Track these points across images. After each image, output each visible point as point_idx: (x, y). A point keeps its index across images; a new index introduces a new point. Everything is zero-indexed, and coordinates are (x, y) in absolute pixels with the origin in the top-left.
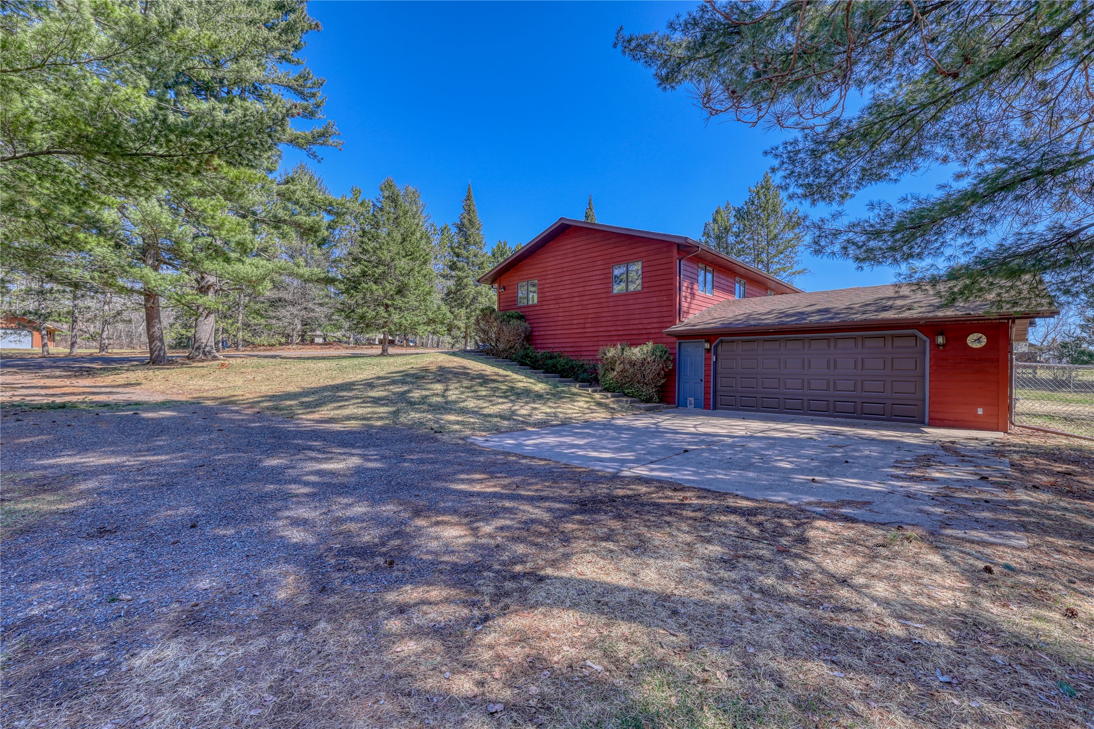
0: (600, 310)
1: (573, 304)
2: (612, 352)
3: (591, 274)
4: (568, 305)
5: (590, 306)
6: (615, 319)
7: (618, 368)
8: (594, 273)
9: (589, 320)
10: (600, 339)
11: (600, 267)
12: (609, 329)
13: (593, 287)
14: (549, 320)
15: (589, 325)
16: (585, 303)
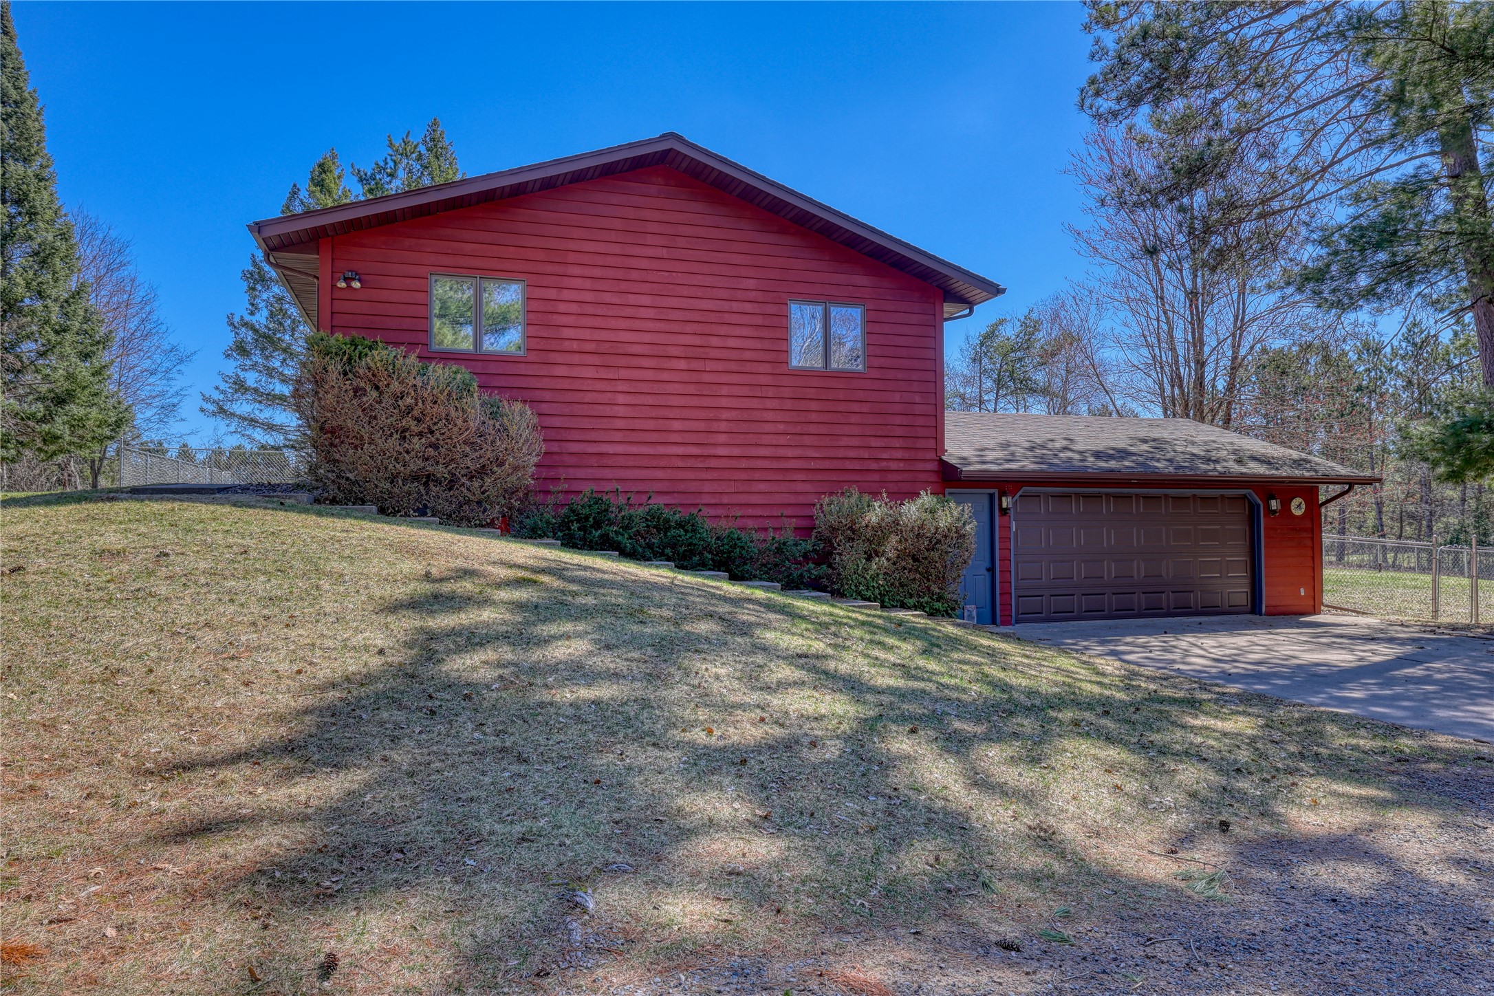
0: (754, 403)
1: (665, 376)
2: (876, 513)
3: (726, 306)
4: (649, 375)
5: (725, 391)
6: (798, 429)
7: (891, 546)
8: (735, 306)
9: (723, 426)
10: (757, 475)
11: (752, 295)
12: (782, 452)
13: (731, 343)
14: (577, 410)
15: (722, 438)
16: (706, 378)
